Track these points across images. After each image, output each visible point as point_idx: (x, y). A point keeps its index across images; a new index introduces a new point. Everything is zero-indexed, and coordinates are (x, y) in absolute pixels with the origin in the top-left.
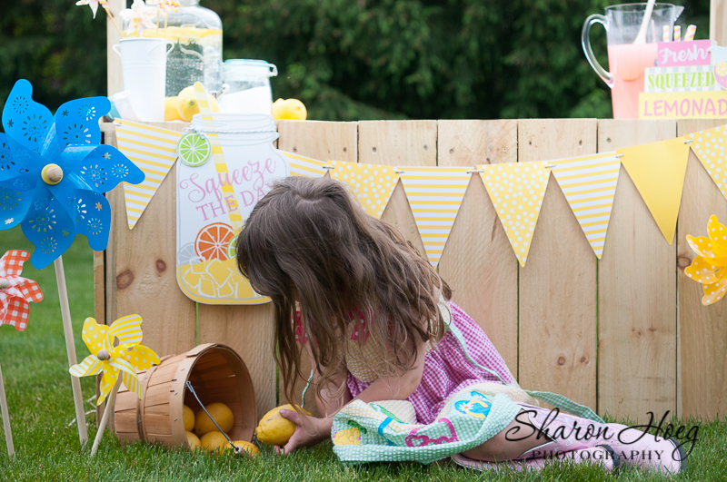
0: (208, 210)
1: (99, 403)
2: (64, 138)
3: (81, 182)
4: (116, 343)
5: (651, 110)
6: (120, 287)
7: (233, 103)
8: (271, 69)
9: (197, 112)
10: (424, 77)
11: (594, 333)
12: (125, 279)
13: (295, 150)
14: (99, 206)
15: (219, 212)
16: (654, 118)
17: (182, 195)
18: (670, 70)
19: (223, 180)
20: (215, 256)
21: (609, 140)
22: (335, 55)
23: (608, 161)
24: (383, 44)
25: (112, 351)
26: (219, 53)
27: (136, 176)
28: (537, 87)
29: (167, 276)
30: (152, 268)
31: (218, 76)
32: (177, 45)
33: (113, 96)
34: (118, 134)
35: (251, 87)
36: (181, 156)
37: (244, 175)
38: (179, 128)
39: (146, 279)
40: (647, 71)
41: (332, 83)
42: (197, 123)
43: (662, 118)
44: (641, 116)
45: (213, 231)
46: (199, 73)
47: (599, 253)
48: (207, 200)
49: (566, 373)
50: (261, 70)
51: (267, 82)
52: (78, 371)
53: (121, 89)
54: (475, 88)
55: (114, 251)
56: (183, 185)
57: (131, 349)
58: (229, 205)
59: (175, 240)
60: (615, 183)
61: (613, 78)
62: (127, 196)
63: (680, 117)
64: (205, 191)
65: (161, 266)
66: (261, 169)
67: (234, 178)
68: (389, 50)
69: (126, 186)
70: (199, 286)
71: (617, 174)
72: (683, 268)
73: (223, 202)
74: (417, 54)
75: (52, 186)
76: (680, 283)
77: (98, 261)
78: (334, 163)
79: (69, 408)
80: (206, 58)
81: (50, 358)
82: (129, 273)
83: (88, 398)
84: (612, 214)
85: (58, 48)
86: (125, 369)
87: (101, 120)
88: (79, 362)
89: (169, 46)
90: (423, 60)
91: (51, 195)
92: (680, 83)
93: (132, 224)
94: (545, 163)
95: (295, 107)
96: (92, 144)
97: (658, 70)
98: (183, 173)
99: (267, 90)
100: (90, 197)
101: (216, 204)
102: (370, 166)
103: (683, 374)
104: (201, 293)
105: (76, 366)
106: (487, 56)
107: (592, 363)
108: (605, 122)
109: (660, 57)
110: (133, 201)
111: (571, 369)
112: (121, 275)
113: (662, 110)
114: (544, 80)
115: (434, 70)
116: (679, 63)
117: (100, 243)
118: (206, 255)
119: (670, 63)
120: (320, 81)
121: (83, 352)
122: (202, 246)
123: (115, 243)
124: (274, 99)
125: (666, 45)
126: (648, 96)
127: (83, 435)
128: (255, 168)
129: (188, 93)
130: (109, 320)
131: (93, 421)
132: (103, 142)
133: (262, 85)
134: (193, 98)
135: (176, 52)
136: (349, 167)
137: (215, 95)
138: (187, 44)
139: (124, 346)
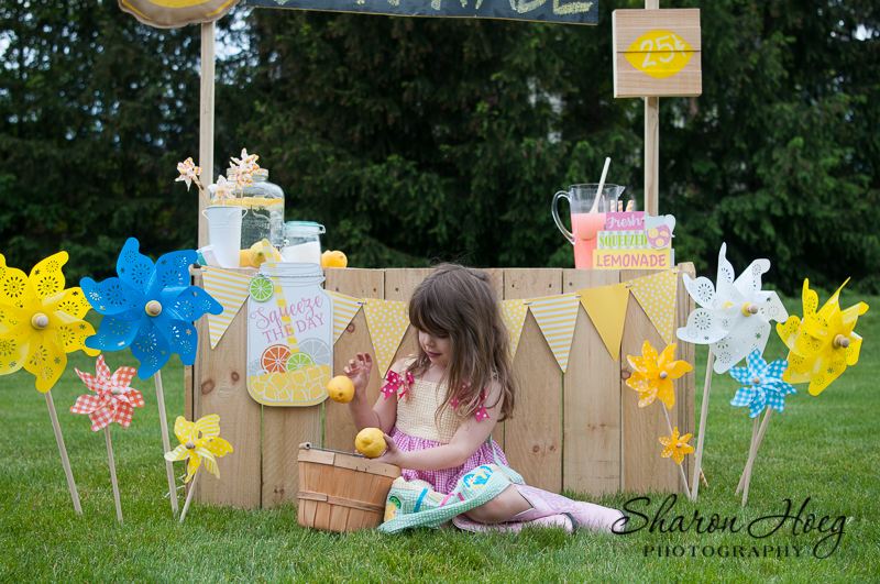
0: (271, 335)
1: (186, 481)
2: (163, 280)
3: (175, 315)
4: (200, 436)
5: (602, 262)
6: (204, 392)
7: (291, 254)
8: (321, 228)
9: (264, 261)
10: (441, 229)
11: (560, 428)
12: (208, 386)
13: (337, 290)
14: (189, 332)
15: (279, 336)
16: (604, 268)
17: (251, 324)
18: (615, 233)
19: (283, 312)
20: (276, 369)
21: (571, 284)
22: (374, 213)
23: (570, 299)
24: (411, 205)
25: (196, 442)
26: (281, 217)
27: (217, 309)
28: (525, 238)
29: (239, 385)
30: (228, 378)
31: (280, 233)
32: (250, 211)
33: (202, 250)
34: (204, 277)
35: (305, 242)
36: (252, 294)
37: (299, 309)
38: (250, 273)
39: (224, 387)
40: (599, 233)
41: (372, 234)
42: (264, 270)
43: (610, 268)
44: (595, 267)
45: (275, 350)
46: (267, 232)
47: (564, 368)
48: (270, 327)
49: (540, 458)
50: (312, 229)
51: (317, 238)
52: (171, 457)
53: (208, 244)
54: (479, 238)
55: (200, 365)
56: (253, 316)
57: (211, 440)
58: (287, 331)
59: (246, 357)
60: (575, 316)
61: (575, 238)
62: (210, 324)
63: (623, 268)
64: (269, 321)
65: (235, 377)
66: (312, 304)
67: (291, 311)
68: (416, 209)
69: (210, 316)
70: (264, 392)
71: (577, 310)
72: (625, 379)
73: (283, 328)
74: (436, 212)
75: (153, 318)
76: (623, 390)
77: (188, 372)
78: (367, 300)
79: (165, 483)
80: (272, 220)
81: (153, 444)
82: (211, 382)
83: (179, 476)
84: (574, 339)
85: (167, 206)
86: (206, 456)
87: (191, 267)
88: (172, 450)
89: (244, 212)
90: (440, 218)
91: (153, 324)
92: (623, 242)
93: (214, 345)
94: (524, 301)
95: (339, 256)
96: (183, 285)
97: (607, 233)
98: (253, 307)
99: (317, 244)
100: (182, 325)
101: (277, 331)
102: (393, 302)
103: (625, 458)
104: (265, 398)
105: (169, 453)
106: (488, 215)
107: (559, 451)
108: (568, 271)
109: (608, 223)
110: (214, 328)
111: (543, 455)
112: (205, 383)
113: (610, 262)
114: (529, 233)
115: (448, 225)
116: (622, 228)
117: (189, 359)
118: (269, 369)
119: (615, 228)
120: (363, 231)
121: (175, 442)
122: (266, 362)
123: (201, 359)
124: (323, 251)
125: (613, 215)
126: (600, 251)
127: (174, 505)
128: (307, 303)
129: (258, 247)
130: (195, 418)
131: (183, 494)
132: (193, 284)
133: (315, 240)
134: (261, 250)
135: (249, 215)
136: (378, 303)
137: (279, 248)
138: (258, 209)
139: (206, 438)
